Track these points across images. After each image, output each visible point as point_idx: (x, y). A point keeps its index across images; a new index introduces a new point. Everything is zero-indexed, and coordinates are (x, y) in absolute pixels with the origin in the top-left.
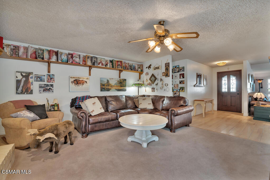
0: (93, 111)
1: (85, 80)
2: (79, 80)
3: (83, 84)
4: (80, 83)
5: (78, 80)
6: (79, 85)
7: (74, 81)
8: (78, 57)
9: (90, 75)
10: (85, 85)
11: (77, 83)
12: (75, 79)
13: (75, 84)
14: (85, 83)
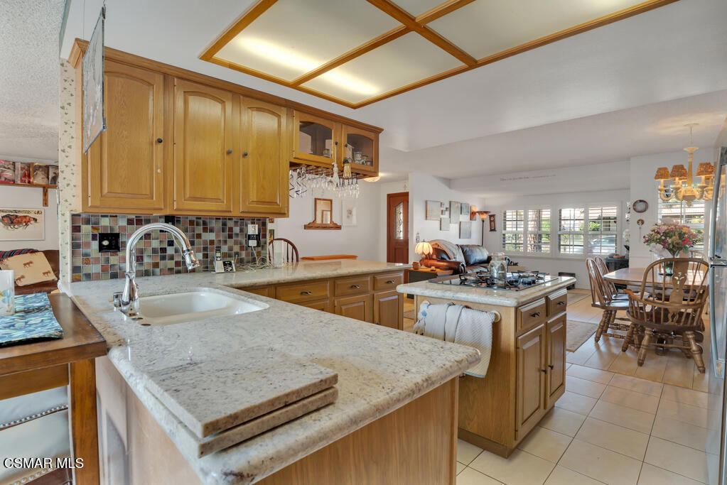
0: (23, 277)
1: (32, 215)
2: (17, 216)
3: (27, 225)
4: (19, 223)
5: (13, 215)
6: (16, 226)
7: (2, 217)
8: (11, 166)
9: (46, 204)
10: (32, 226)
11: (12, 223)
12: (5, 214)
13: (6, 224)
14: (33, 222)
